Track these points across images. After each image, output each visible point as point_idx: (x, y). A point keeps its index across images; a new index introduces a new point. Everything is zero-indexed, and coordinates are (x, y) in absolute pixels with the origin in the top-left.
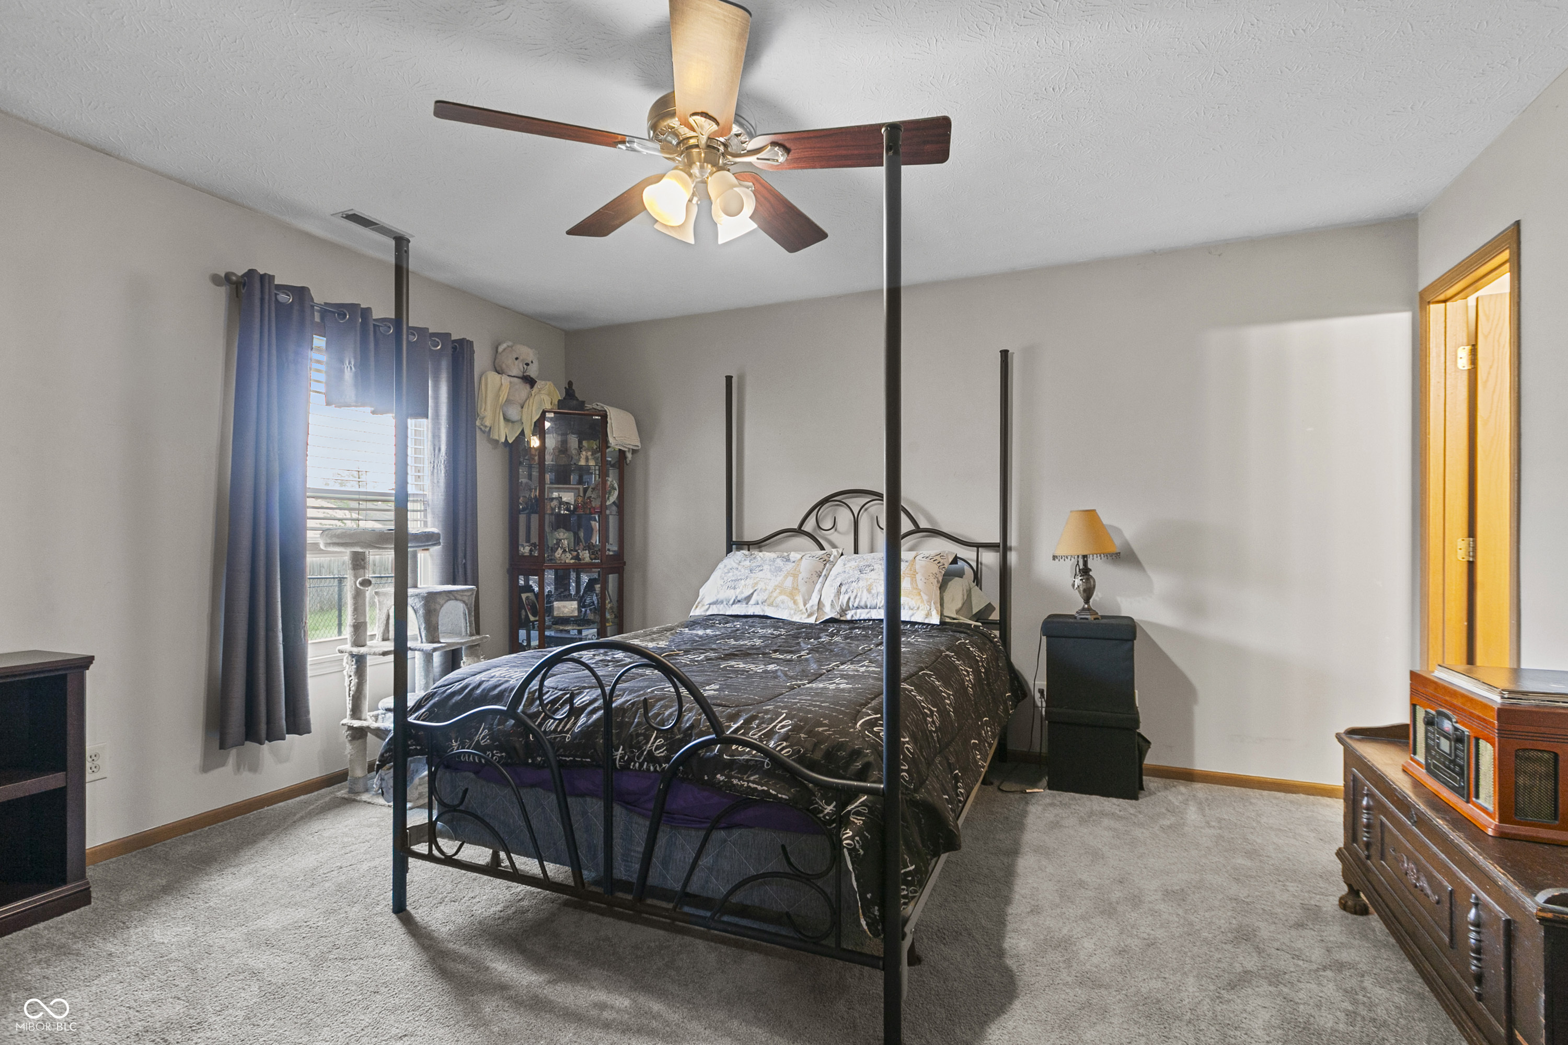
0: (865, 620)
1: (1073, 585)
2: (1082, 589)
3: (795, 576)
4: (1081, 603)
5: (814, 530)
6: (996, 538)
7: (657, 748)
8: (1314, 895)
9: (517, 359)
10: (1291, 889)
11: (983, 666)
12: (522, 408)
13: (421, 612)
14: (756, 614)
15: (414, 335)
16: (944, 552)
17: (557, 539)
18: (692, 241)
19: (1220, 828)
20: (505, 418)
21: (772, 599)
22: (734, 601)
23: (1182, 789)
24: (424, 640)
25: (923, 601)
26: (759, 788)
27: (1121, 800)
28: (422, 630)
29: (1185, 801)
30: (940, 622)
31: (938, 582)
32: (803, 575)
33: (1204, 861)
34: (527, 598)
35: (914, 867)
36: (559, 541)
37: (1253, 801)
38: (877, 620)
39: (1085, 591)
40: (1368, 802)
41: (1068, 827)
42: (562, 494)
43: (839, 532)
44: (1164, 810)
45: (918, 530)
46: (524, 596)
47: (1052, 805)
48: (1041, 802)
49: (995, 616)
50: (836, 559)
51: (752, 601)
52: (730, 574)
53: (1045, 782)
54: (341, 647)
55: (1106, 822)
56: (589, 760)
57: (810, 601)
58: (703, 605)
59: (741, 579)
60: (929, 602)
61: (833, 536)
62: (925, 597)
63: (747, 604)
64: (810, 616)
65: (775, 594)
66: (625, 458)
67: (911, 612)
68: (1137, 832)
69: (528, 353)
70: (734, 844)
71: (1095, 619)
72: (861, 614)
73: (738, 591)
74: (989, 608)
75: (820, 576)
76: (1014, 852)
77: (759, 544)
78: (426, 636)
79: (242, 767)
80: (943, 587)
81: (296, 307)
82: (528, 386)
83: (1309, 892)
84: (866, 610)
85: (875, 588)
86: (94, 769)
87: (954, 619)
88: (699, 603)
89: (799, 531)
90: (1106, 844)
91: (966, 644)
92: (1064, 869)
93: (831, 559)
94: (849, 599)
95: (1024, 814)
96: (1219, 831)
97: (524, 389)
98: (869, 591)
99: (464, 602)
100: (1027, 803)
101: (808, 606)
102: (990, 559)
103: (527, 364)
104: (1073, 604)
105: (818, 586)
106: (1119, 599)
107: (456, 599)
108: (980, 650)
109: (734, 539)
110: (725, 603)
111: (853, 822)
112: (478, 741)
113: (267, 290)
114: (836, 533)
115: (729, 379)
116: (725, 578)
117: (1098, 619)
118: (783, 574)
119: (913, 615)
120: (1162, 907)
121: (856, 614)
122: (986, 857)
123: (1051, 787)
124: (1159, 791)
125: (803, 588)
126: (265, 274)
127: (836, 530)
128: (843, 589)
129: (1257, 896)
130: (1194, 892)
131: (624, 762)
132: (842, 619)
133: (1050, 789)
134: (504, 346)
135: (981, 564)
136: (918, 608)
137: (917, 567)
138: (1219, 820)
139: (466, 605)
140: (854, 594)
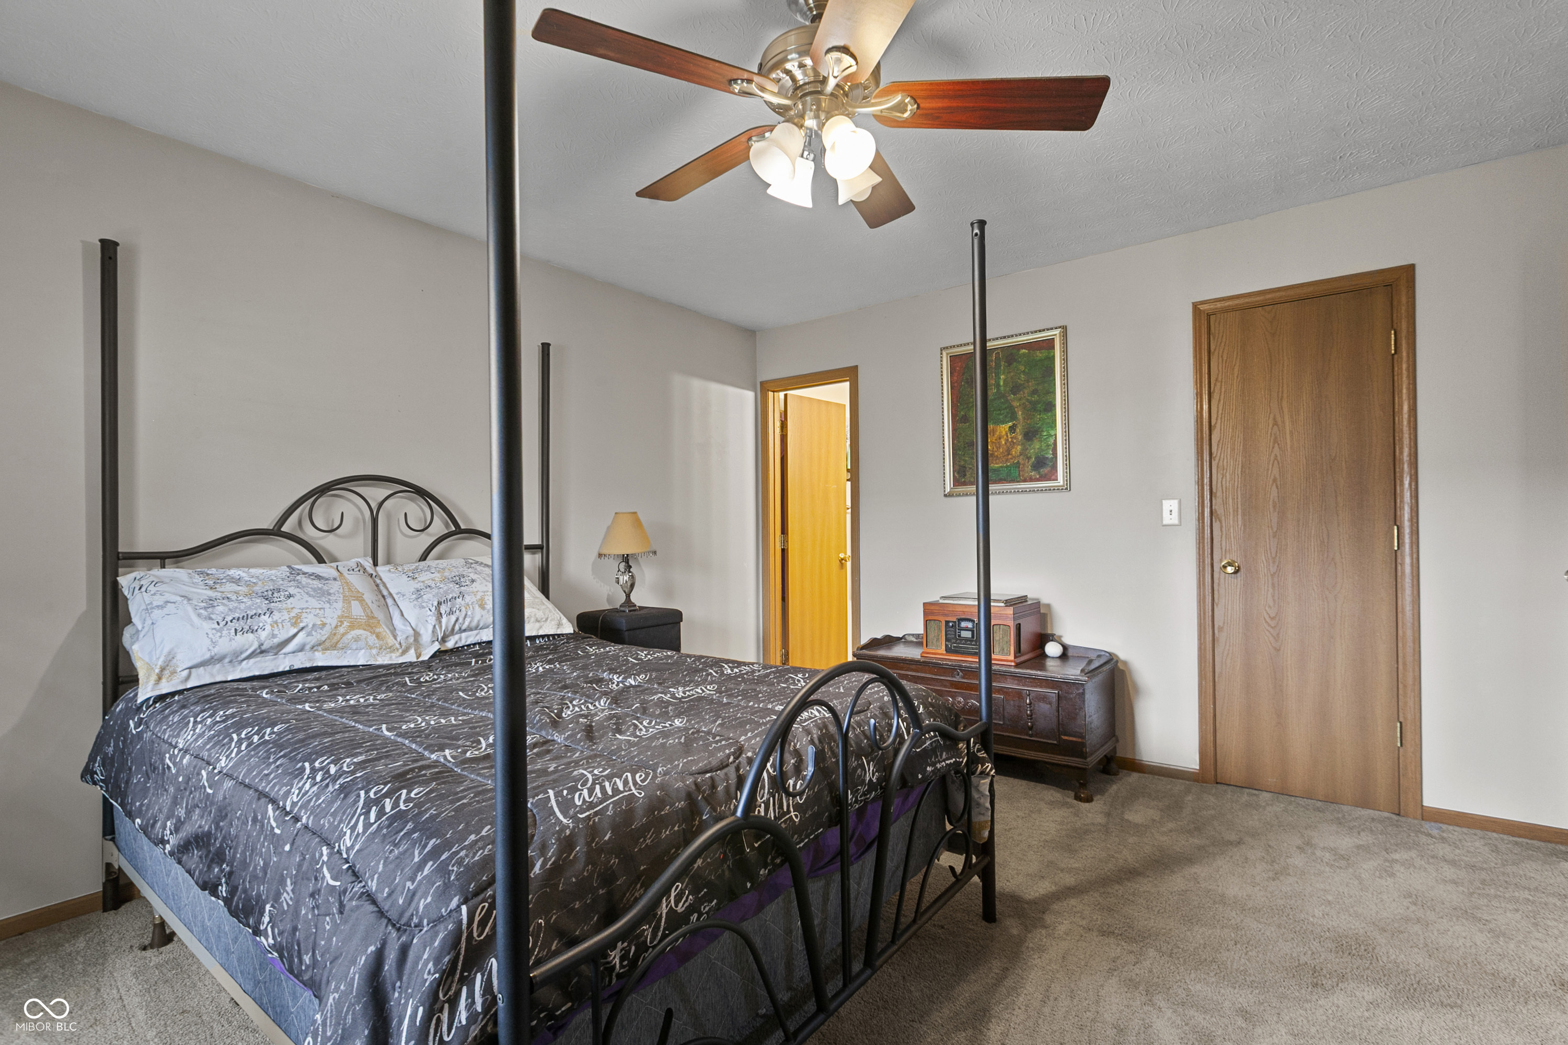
0: (470, 645)
3: (360, 600)
14: (297, 667)
21: (333, 638)
30: (574, 629)
32: (369, 596)
39: (630, 586)
45: (458, 531)
51: (290, 649)
58: (174, 672)
59: (257, 615)
63: (278, 654)
64: (406, 652)
72: (467, 638)
75: (384, 597)
77: (183, 557)
89: (276, 532)
98: (482, 607)
101: (399, 640)
110: (230, 660)
125: (380, 616)
132: (444, 648)
136: (549, 618)
140: (463, 613)
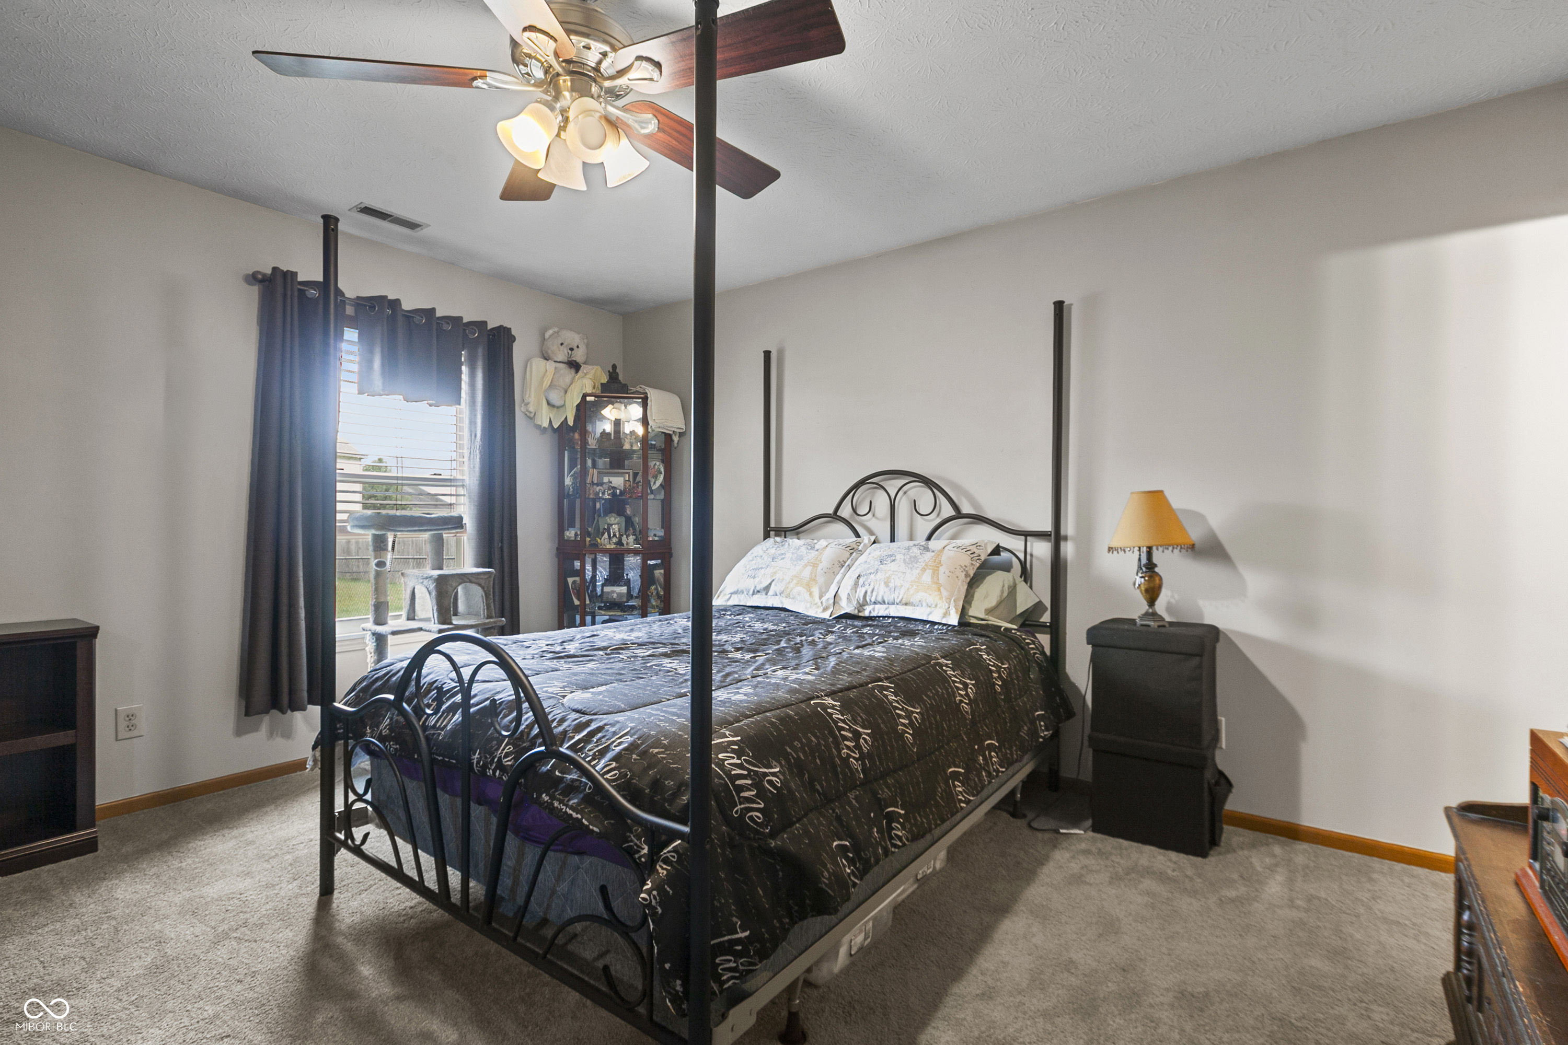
0: (884, 617)
1: (1134, 584)
2: (1143, 589)
3: (815, 566)
4: (1144, 607)
5: (851, 516)
6: (1048, 526)
7: (507, 755)
8: (1409, 1032)
9: (562, 344)
10: (1376, 1016)
11: (1000, 677)
12: (566, 392)
13: (434, 593)
14: (775, 606)
15: (448, 323)
16: (983, 541)
17: (608, 524)
18: (584, 188)
19: (1307, 910)
20: (549, 403)
21: (789, 590)
22: (754, 591)
23: (1277, 850)
24: (436, 621)
25: (941, 598)
26: (574, 815)
27: (1182, 855)
28: (435, 611)
29: (1272, 869)
30: (959, 623)
31: (967, 575)
32: (824, 564)
33: (1260, 956)
34: (574, 582)
35: (747, 933)
36: (610, 525)
37: (1375, 876)
38: (897, 617)
39: (1147, 591)
40: (1470, 917)
41: (1091, 885)
42: (612, 479)
43: (877, 518)
44: (1235, 876)
45: (959, 515)
46: (570, 580)
47: (1086, 852)
48: (1073, 847)
49: (1046, 618)
50: (866, 547)
51: (771, 592)
52: (754, 562)
53: (1089, 823)
54: (364, 625)
55: (1148, 883)
56: (454, 761)
57: (827, 594)
58: (725, 595)
59: (762, 568)
60: (948, 601)
61: (869, 520)
62: (945, 593)
63: (766, 594)
64: (825, 610)
65: (791, 585)
66: (672, 440)
67: (929, 610)
68: (1186, 904)
69: (573, 338)
70: (586, 873)
71: (1159, 626)
72: (879, 610)
73: (757, 580)
74: (1038, 607)
75: (843, 566)
76: (1003, 910)
77: (796, 531)
78: (438, 618)
79: (275, 735)
80: (974, 582)
81: (321, 302)
82: (573, 371)
83: (1402, 1025)
84: (885, 606)
85: (892, 581)
86: (130, 728)
87: (982, 620)
88: (721, 592)
89: (835, 516)
90: (1130, 914)
91: (981, 650)
92: (1056, 941)
93: (860, 548)
94: (866, 592)
95: (1041, 861)
96: (1302, 915)
97: (567, 374)
98: (887, 584)
99: (480, 585)
100: (1055, 846)
101: (824, 599)
102: (1041, 550)
103: (572, 349)
104: (1136, 608)
105: (838, 577)
106: (1201, 603)
107: (471, 582)
108: (998, 658)
109: (773, 525)
110: (745, 593)
111: (658, 870)
112: (381, 731)
113: (289, 287)
114: (874, 519)
115: (767, 354)
116: (748, 567)
117: (1164, 626)
118: (802, 563)
119: (931, 613)
120: (1165, 1015)
121: (874, 609)
122: (965, 912)
123: (1096, 829)
124: (1242, 849)
125: (821, 580)
126: (288, 271)
127: (874, 515)
128: (861, 581)
129: (1316, 1020)
130: (1222, 1000)
131: (480, 767)
132: (861, 614)
133: (1094, 831)
134: (550, 332)
135: (1031, 555)
136: (936, 606)
137: (944, 558)
138: (1310, 899)
139: (483, 588)
140: (871, 587)
